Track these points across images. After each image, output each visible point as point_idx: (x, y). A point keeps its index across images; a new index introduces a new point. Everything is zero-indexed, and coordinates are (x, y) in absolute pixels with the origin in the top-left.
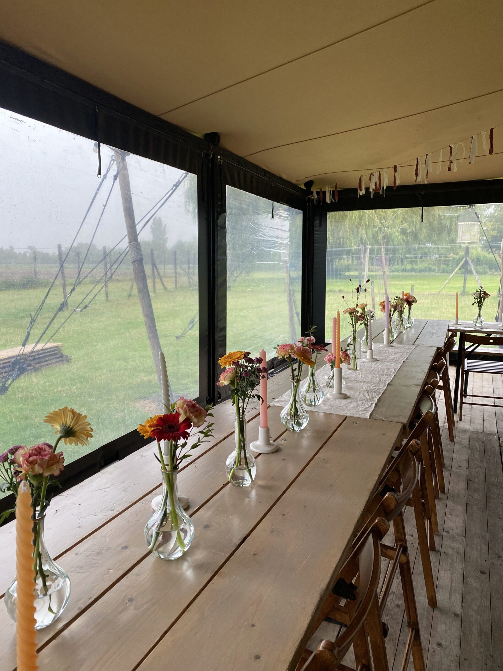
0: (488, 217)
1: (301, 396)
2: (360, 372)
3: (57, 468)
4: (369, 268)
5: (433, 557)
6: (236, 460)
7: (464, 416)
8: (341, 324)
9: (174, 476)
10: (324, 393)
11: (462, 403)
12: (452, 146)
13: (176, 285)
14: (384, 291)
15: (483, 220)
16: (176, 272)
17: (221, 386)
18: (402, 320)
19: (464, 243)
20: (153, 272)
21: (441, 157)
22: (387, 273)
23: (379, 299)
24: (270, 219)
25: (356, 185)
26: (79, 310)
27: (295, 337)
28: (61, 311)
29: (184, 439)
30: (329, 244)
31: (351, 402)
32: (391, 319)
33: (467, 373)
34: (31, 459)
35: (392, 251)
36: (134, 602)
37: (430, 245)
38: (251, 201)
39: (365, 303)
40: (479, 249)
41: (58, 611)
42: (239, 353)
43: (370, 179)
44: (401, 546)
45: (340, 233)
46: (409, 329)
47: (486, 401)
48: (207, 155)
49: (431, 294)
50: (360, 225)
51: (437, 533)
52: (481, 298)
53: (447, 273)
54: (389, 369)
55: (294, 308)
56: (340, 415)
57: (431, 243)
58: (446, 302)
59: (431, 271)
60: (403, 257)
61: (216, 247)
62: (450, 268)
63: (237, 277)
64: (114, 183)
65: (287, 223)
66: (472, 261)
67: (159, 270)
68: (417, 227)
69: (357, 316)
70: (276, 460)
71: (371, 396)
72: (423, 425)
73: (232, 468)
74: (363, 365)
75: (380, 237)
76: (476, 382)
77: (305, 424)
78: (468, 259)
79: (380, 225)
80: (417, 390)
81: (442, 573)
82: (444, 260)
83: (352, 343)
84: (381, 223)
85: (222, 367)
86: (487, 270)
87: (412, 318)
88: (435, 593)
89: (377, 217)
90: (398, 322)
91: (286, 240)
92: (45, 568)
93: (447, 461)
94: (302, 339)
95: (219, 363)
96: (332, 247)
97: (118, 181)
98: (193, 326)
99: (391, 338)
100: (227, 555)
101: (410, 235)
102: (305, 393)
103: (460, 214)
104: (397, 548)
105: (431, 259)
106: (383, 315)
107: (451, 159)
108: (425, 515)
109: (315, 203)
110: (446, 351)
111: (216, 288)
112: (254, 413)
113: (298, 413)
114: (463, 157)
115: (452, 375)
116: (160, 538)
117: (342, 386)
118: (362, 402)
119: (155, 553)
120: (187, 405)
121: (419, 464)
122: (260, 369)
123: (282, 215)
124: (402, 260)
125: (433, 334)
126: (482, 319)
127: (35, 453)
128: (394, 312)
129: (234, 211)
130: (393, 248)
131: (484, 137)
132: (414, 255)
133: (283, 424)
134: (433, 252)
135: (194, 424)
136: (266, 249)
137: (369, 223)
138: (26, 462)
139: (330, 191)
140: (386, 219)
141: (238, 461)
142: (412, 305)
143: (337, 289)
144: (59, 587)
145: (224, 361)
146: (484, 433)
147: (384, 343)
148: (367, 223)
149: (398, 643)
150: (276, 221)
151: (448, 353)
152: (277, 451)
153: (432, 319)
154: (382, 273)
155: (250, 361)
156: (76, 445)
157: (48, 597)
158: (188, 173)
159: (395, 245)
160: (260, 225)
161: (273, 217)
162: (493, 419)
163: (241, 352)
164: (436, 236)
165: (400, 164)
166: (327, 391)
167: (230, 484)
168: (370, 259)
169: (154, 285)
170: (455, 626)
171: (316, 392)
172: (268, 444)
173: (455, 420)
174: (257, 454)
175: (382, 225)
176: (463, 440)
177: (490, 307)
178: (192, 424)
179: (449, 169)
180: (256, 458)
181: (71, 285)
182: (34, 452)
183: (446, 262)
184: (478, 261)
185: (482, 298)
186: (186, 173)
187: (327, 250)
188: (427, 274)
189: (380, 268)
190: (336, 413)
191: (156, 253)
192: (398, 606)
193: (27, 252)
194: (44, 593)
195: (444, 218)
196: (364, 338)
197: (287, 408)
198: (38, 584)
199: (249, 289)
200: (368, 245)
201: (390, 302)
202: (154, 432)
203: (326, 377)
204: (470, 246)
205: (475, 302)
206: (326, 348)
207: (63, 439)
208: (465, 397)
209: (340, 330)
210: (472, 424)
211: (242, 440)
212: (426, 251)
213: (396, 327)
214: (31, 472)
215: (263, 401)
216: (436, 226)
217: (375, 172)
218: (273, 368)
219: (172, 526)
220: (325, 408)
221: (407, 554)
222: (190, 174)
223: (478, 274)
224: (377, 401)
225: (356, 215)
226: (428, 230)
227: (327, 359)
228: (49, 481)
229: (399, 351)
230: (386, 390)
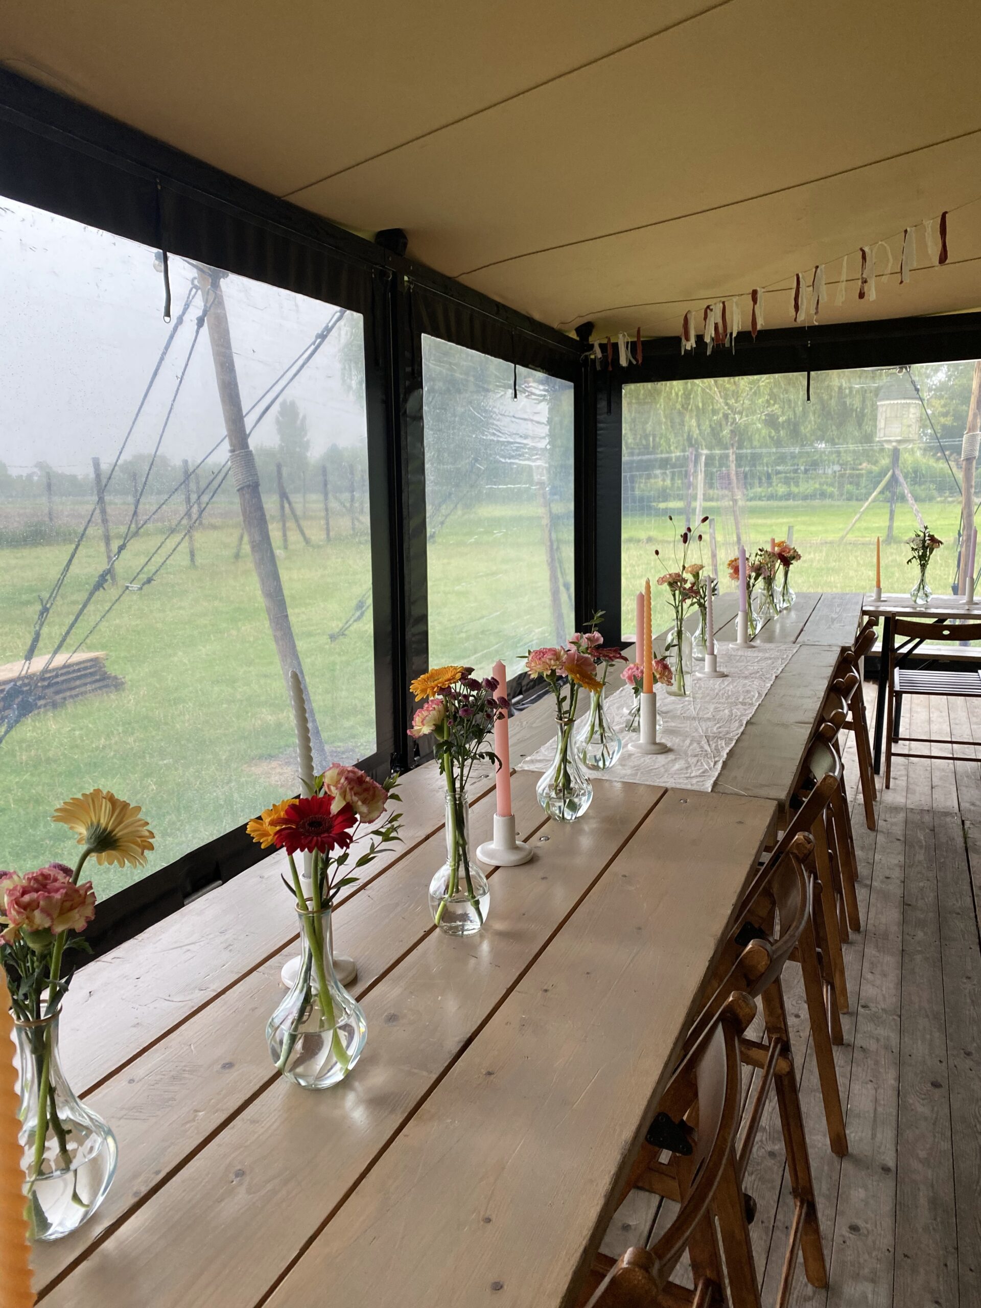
0: (935, 390)
1: (576, 751)
2: (692, 699)
3: (80, 916)
4: (704, 495)
5: (839, 1056)
6: (448, 882)
7: (895, 779)
8: (653, 603)
9: (323, 922)
10: (623, 742)
11: (889, 754)
12: (866, 249)
13: (328, 534)
14: (735, 539)
15: (926, 395)
16: (327, 510)
17: (417, 736)
18: (772, 595)
19: (889, 442)
20: (282, 507)
21: (844, 270)
22: (740, 503)
23: (726, 555)
24: (510, 400)
25: (678, 331)
26: (135, 586)
27: (564, 631)
28: (101, 589)
29: (342, 848)
30: (627, 448)
31: (676, 759)
32: (750, 593)
33: (899, 695)
34: (27, 898)
35: (749, 458)
36: (247, 1179)
37: (823, 445)
38: (471, 364)
39: (699, 563)
40: (918, 454)
41: (92, 1202)
42: (451, 669)
43: (705, 318)
44: (778, 1041)
45: (648, 425)
46: (785, 612)
47: (936, 749)
48: (383, 274)
49: (826, 543)
50: (686, 409)
51: (845, 1010)
52: (924, 548)
53: (857, 500)
54: (748, 692)
55: (559, 575)
56: (654, 786)
57: (826, 443)
58: (856, 557)
59: (825, 497)
60: (770, 471)
61: (403, 457)
62: (864, 491)
63: (447, 516)
64: (197, 332)
65: (544, 407)
66: (906, 477)
67: (294, 505)
68: (797, 412)
69: (685, 589)
70: (530, 880)
71: (713, 746)
72: (818, 801)
73: (441, 899)
74: (698, 685)
75: (726, 432)
76: (917, 712)
77: (585, 805)
78: (897, 472)
79: (726, 408)
80: (805, 733)
81: (856, 1087)
82: (851, 476)
83: (675, 642)
84: (727, 404)
85: (417, 699)
86: (935, 493)
87: (791, 591)
88: (844, 1127)
89: (720, 392)
90: (764, 598)
91: (543, 440)
92: (63, 1114)
93: (862, 869)
94: (577, 638)
95: (411, 691)
96: (632, 454)
97: (205, 329)
98: (362, 614)
99: (750, 631)
100: (434, 1077)
101: (783, 428)
102: (584, 744)
103: (881, 384)
104: (770, 1044)
105: (824, 473)
106: (733, 586)
107: (864, 276)
108: (822, 977)
109: (598, 368)
110: (858, 654)
111: (406, 538)
112: (485, 785)
113: (572, 785)
114: (889, 270)
115: (869, 699)
116: (299, 1045)
117: (658, 727)
118: (696, 759)
119: (288, 1077)
120: (346, 778)
121: (809, 878)
122: (494, 700)
123: (534, 391)
124: (769, 477)
125: (833, 620)
126: (928, 589)
127: (35, 886)
128: (756, 579)
129: (439, 385)
130: (751, 453)
131: (929, 230)
132: (791, 466)
133: (542, 806)
134: (829, 461)
135: (361, 817)
136: (503, 460)
137: (703, 406)
138: (16, 906)
139: (628, 343)
140: (738, 397)
141: (453, 885)
142: (791, 566)
143: (643, 535)
144: (94, 1154)
145: (420, 687)
146: (934, 812)
147: (736, 640)
148: (700, 405)
149: (773, 1226)
150: (523, 403)
151: (863, 657)
152: (531, 860)
153: (830, 591)
154: (731, 503)
155: (474, 685)
156: (122, 865)
157: (70, 1176)
158: (345, 312)
159: (755, 448)
160: (491, 411)
161: (516, 397)
162: (951, 784)
163: (455, 668)
164: (834, 427)
165: (764, 288)
166: (627, 738)
167: (438, 930)
168: (706, 476)
169: (285, 535)
170: (885, 1190)
171: (607, 742)
172: (513, 847)
173: (877, 787)
174: (492, 868)
175: (729, 409)
176: (894, 827)
177: (941, 565)
178: (358, 816)
179: (862, 295)
180: (488, 877)
181: (118, 536)
182: (32, 884)
183: (855, 480)
184: (917, 477)
185: (927, 548)
186: (340, 311)
187: (623, 459)
188: (817, 502)
189: (726, 492)
190: (648, 783)
191: (285, 471)
192: (772, 1154)
193: (34, 473)
194: (63, 1165)
195: (851, 392)
196: (698, 632)
197: (549, 775)
198: (49, 1149)
199: (473, 540)
200: (702, 449)
201: (747, 559)
202: (281, 835)
203: (626, 711)
204: (901, 447)
205: (914, 557)
206: (624, 653)
207: (93, 854)
208: (896, 742)
209: (652, 617)
210: (909, 795)
211: (461, 842)
212: (815, 458)
213: (760, 608)
214: (28, 925)
215: (501, 764)
216: (834, 410)
217: (715, 304)
218: (520, 693)
219: (321, 1020)
220: (624, 772)
221: (790, 1058)
222: (348, 312)
223: (916, 501)
224: (725, 756)
225: (679, 390)
226: (819, 417)
227: (627, 675)
228: (67, 941)
229: (767, 655)
230: (743, 733)
